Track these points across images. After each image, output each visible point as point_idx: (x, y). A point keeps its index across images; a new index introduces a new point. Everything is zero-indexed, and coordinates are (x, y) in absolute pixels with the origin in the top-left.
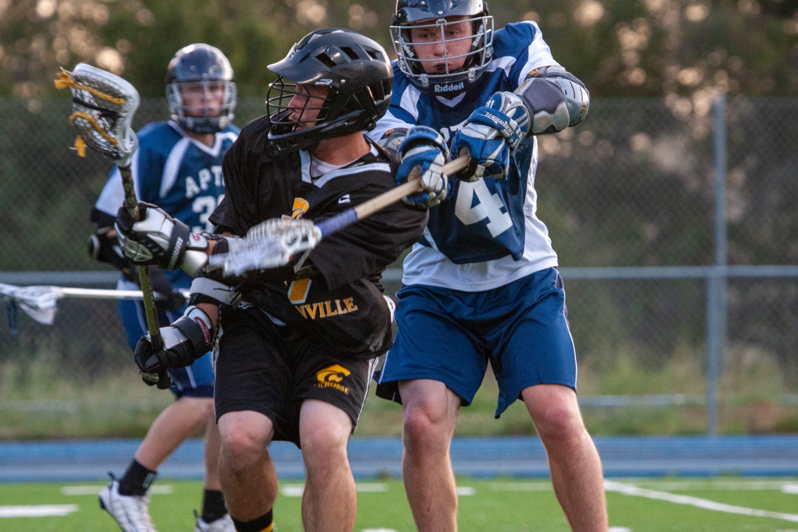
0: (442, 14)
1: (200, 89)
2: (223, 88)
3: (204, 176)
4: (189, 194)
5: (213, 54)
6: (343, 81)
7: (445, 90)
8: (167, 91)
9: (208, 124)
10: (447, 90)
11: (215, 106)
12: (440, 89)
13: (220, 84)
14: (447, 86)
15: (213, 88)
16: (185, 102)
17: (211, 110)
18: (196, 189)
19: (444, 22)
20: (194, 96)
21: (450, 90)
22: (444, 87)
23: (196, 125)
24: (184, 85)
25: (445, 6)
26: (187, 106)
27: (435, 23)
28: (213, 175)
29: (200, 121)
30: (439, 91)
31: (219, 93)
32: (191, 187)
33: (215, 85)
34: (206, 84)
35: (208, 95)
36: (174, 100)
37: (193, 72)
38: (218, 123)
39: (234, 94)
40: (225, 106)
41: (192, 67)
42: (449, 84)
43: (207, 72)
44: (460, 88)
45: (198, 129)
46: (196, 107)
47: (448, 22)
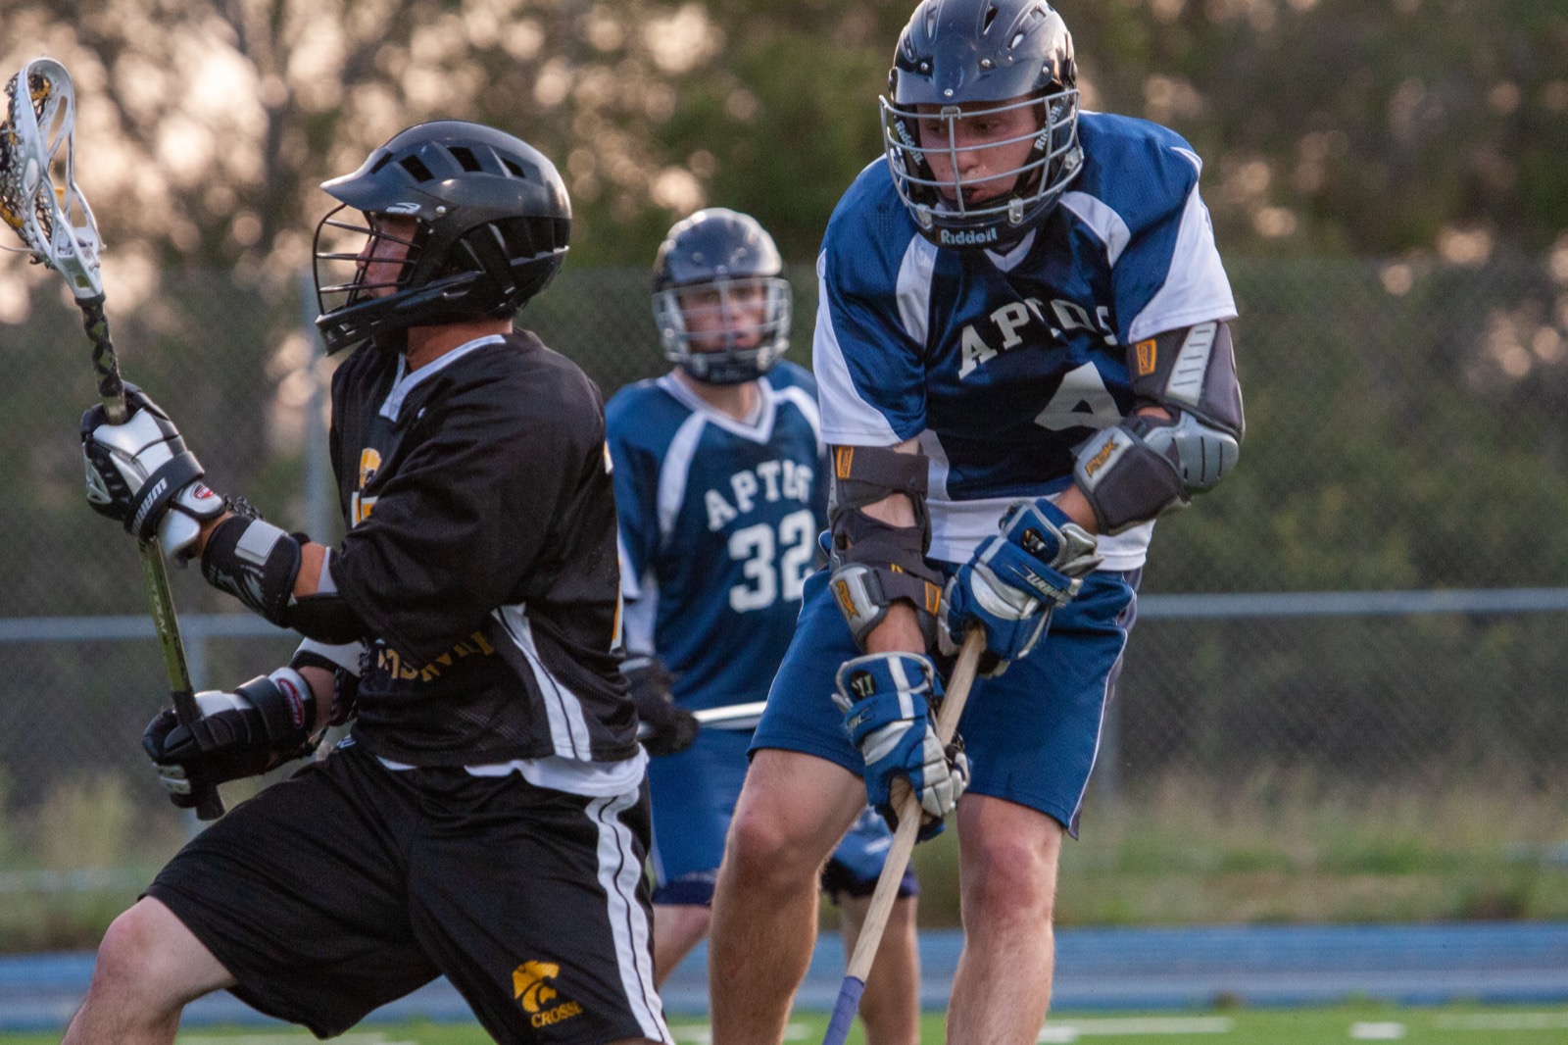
0: (952, 97)
1: (714, 296)
2: (764, 290)
3: (744, 485)
4: (716, 523)
5: (736, 225)
6: (442, 209)
7: (959, 242)
8: (656, 307)
9: (734, 362)
10: (963, 242)
11: (748, 326)
12: (950, 239)
13: (757, 283)
14: (962, 233)
15: (742, 293)
16: (690, 324)
17: (740, 336)
18: (729, 513)
19: (956, 112)
20: (706, 310)
21: (969, 242)
22: (958, 237)
23: (711, 367)
24: (685, 291)
25: (962, 78)
26: (693, 333)
27: (939, 112)
28: (761, 482)
29: (718, 358)
30: (948, 242)
31: (756, 302)
32: (718, 510)
33: (745, 286)
34: (723, 286)
35: (734, 306)
36: (668, 324)
37: (698, 264)
38: (754, 360)
39: (785, 303)
40: (770, 325)
41: (697, 256)
42: (967, 232)
43: (725, 262)
44: (989, 239)
45: (716, 376)
46: (710, 334)
47: (963, 111)
